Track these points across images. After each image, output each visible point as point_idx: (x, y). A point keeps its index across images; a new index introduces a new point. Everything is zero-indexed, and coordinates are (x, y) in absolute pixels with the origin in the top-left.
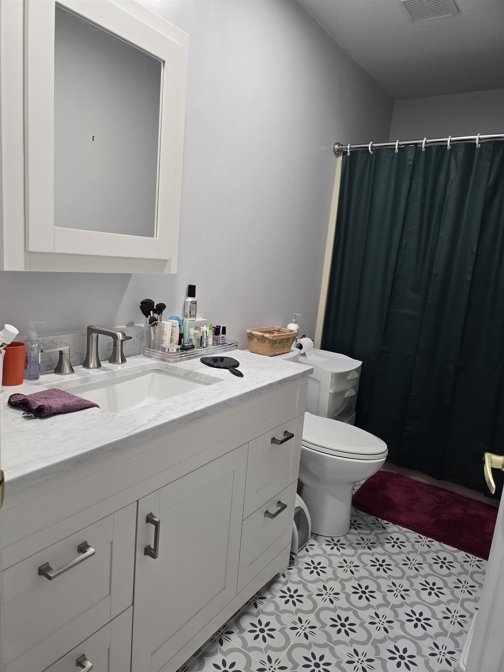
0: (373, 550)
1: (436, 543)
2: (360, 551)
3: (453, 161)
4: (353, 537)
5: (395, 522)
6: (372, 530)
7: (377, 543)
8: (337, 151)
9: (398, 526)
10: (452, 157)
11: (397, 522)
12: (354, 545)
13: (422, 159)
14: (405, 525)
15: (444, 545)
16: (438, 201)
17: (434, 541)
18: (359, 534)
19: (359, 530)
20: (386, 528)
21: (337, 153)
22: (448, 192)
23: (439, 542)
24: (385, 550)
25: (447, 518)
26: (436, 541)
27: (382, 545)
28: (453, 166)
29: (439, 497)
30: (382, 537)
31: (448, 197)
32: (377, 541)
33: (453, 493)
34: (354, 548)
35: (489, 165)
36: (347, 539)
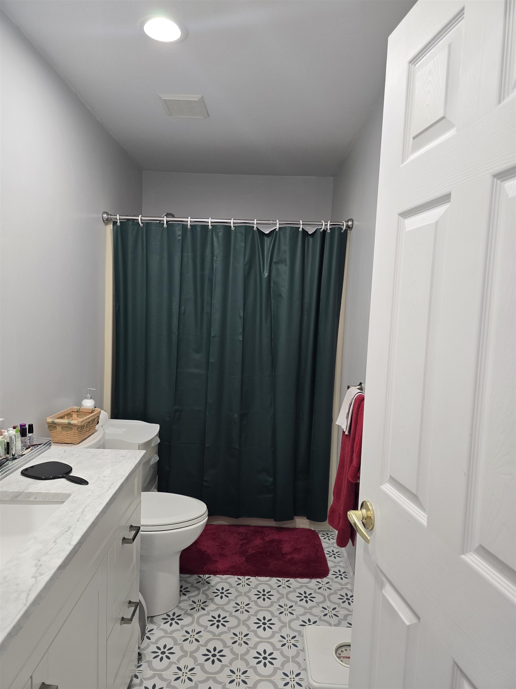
0: (207, 609)
1: (252, 579)
2: (196, 616)
3: (215, 239)
4: (185, 605)
5: (215, 573)
6: (199, 589)
7: (208, 601)
8: (106, 220)
9: (218, 575)
10: (214, 236)
11: (217, 572)
12: (189, 612)
13: (189, 235)
14: (224, 572)
15: (259, 578)
16: (207, 272)
17: (250, 578)
18: (189, 598)
19: (188, 595)
20: (209, 582)
21: (107, 221)
22: (215, 266)
23: (254, 577)
24: (216, 604)
25: (254, 552)
26: (252, 577)
27: (212, 600)
28: (215, 243)
29: (241, 534)
30: (209, 593)
31: (215, 270)
32: (206, 598)
33: (249, 526)
34: (190, 615)
35: (244, 245)
36: (180, 609)
